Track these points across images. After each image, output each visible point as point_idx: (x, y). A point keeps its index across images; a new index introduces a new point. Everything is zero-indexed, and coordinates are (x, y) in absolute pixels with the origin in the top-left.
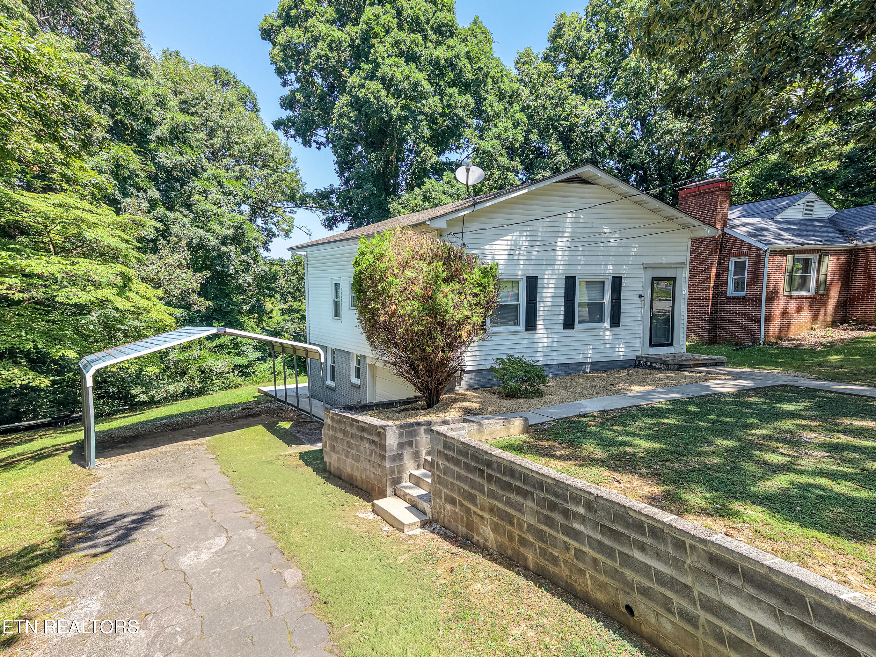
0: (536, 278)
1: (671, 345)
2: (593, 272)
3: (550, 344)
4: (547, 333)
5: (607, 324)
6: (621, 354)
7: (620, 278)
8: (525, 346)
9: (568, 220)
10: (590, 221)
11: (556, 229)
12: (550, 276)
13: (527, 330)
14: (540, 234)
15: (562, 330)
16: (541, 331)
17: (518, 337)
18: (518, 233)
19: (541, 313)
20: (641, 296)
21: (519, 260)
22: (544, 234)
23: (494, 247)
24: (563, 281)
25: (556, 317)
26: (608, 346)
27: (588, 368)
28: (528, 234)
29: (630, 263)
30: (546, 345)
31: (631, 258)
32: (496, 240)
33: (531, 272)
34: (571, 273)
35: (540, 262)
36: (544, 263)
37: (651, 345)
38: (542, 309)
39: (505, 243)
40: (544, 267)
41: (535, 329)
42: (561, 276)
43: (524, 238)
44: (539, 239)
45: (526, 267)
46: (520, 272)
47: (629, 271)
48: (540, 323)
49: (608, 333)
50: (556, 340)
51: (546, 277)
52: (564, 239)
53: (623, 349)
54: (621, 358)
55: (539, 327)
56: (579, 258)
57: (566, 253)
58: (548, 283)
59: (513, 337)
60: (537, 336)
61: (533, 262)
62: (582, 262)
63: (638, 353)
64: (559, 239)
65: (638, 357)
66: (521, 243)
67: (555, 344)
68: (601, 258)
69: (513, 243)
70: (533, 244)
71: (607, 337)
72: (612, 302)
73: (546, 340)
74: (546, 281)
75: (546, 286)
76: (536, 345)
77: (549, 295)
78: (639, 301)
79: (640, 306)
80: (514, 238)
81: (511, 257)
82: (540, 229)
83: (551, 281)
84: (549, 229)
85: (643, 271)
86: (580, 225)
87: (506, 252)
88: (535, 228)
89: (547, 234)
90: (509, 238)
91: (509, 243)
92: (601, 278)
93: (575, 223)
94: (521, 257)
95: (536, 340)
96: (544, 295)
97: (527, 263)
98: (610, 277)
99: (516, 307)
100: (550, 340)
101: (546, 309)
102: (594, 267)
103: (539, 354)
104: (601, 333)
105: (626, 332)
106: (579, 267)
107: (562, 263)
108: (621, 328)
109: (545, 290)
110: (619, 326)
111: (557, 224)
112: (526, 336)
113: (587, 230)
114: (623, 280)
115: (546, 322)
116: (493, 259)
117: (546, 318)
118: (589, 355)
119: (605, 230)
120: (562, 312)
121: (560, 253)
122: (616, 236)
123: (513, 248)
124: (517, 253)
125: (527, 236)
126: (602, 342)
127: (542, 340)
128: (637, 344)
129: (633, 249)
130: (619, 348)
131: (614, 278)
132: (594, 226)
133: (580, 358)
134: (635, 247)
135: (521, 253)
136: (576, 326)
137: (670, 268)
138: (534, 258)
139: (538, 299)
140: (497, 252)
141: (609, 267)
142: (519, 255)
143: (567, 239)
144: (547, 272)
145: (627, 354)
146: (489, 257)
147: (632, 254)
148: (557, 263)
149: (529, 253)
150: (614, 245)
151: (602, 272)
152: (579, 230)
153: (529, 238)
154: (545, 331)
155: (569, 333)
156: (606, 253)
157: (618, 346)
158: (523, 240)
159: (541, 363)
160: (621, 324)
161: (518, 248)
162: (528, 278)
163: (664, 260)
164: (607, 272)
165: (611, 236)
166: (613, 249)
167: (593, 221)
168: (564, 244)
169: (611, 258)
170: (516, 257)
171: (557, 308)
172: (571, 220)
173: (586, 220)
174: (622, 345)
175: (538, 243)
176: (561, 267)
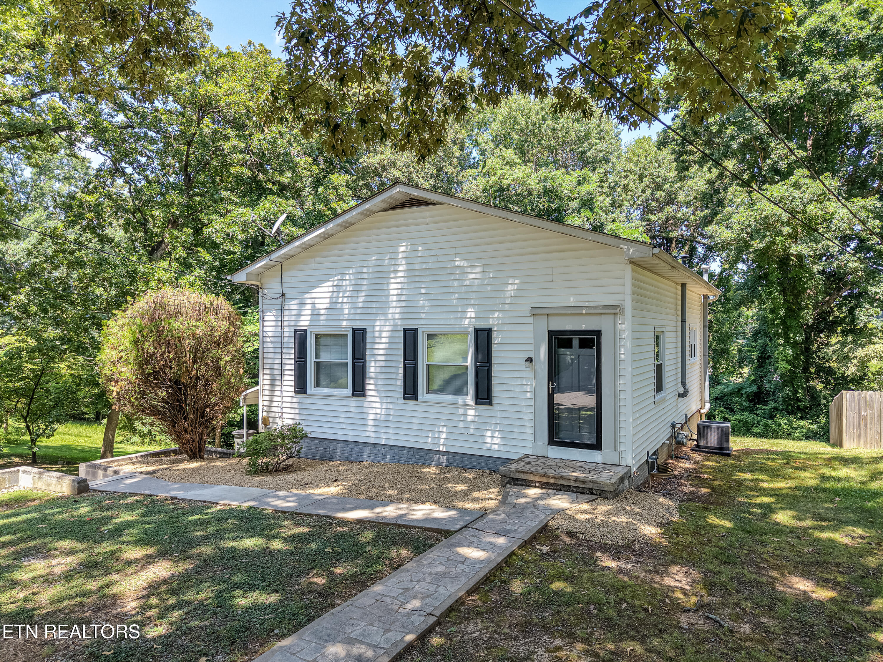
0: (364, 330)
1: (598, 446)
2: (442, 322)
3: (383, 417)
4: (381, 402)
5: (470, 399)
6: (496, 447)
7: (490, 330)
8: (352, 415)
9: (400, 256)
10: (433, 253)
11: (385, 269)
12: (382, 328)
13: (353, 395)
14: (366, 276)
15: (402, 401)
16: (373, 399)
17: (344, 403)
18: (339, 277)
19: (373, 375)
20: (530, 360)
21: (342, 308)
22: (371, 276)
23: (314, 295)
24: (401, 334)
25: (393, 382)
26: (472, 431)
27: (444, 460)
28: (352, 277)
29: (507, 307)
30: (378, 417)
31: (508, 301)
32: (316, 287)
33: (358, 323)
34: (411, 324)
35: (369, 311)
36: (374, 311)
37: (553, 442)
38: (372, 369)
39: (326, 289)
40: (373, 317)
41: (364, 396)
42: (398, 328)
43: (348, 282)
44: (365, 282)
45: (351, 317)
46: (344, 323)
47: (507, 321)
48: (370, 386)
49: (471, 412)
50: (392, 412)
51: (377, 328)
52: (398, 280)
53: (499, 441)
54: (497, 455)
55: (369, 393)
56: (421, 303)
57: (403, 298)
58: (380, 337)
59: (338, 402)
60: (366, 404)
61: (359, 311)
62: (426, 309)
63: (528, 452)
64: (392, 281)
65: (524, 457)
66: (344, 288)
67: (391, 418)
68: (455, 302)
69: (334, 289)
70: (358, 288)
71: (469, 418)
72: (477, 367)
73: (378, 411)
74: (377, 334)
75: (378, 341)
76: (365, 416)
77: (381, 352)
78: (527, 368)
79: (530, 375)
80: (335, 283)
81: (333, 306)
82: (365, 270)
83: (384, 335)
84: (375, 269)
85: (531, 320)
86: (419, 260)
87: (328, 301)
88: (359, 270)
89: (375, 275)
90: (330, 283)
91: (331, 289)
93: (410, 258)
94: (344, 306)
95: (365, 410)
96: (376, 352)
97: (352, 311)
98: (471, 329)
99: (346, 366)
100: (383, 412)
101: (378, 370)
102: (444, 315)
103: (369, 428)
104: (460, 411)
105: (504, 415)
106: (423, 316)
107: (398, 310)
108: (496, 407)
109: (377, 346)
110: (491, 404)
111: (386, 262)
112: (353, 403)
113: (430, 265)
114: (495, 334)
115: (379, 387)
116: (313, 309)
117: (380, 382)
118: (442, 441)
119: (457, 263)
120: (401, 376)
121: (394, 298)
122: (478, 270)
123: (335, 295)
124: (340, 300)
125: (350, 279)
126: (461, 424)
127: (374, 411)
128: (525, 437)
129: (510, 287)
130: (492, 437)
131: (477, 331)
132: (441, 259)
133: (427, 443)
134: (513, 284)
135: (345, 300)
136: (420, 397)
137: (581, 314)
138: (360, 305)
139: (368, 358)
140: (317, 301)
141: (469, 315)
142: (342, 303)
143: (402, 280)
144: (378, 323)
145: (508, 449)
146: (309, 307)
147: (508, 294)
148: (391, 311)
149: (354, 300)
150: (476, 282)
151: (458, 322)
152: (417, 267)
153: (353, 282)
154: (377, 399)
155: (410, 404)
156: (464, 296)
157: (489, 433)
158: (346, 285)
159: (372, 441)
160: (495, 401)
161: (341, 295)
162: (354, 330)
163: (572, 301)
164: (467, 322)
165: (469, 270)
166: (475, 289)
167: (438, 252)
168: (399, 286)
169: (472, 302)
170: (339, 306)
171: (393, 370)
172: (404, 255)
173: (426, 253)
174: (496, 434)
175: (365, 288)
176: (397, 316)
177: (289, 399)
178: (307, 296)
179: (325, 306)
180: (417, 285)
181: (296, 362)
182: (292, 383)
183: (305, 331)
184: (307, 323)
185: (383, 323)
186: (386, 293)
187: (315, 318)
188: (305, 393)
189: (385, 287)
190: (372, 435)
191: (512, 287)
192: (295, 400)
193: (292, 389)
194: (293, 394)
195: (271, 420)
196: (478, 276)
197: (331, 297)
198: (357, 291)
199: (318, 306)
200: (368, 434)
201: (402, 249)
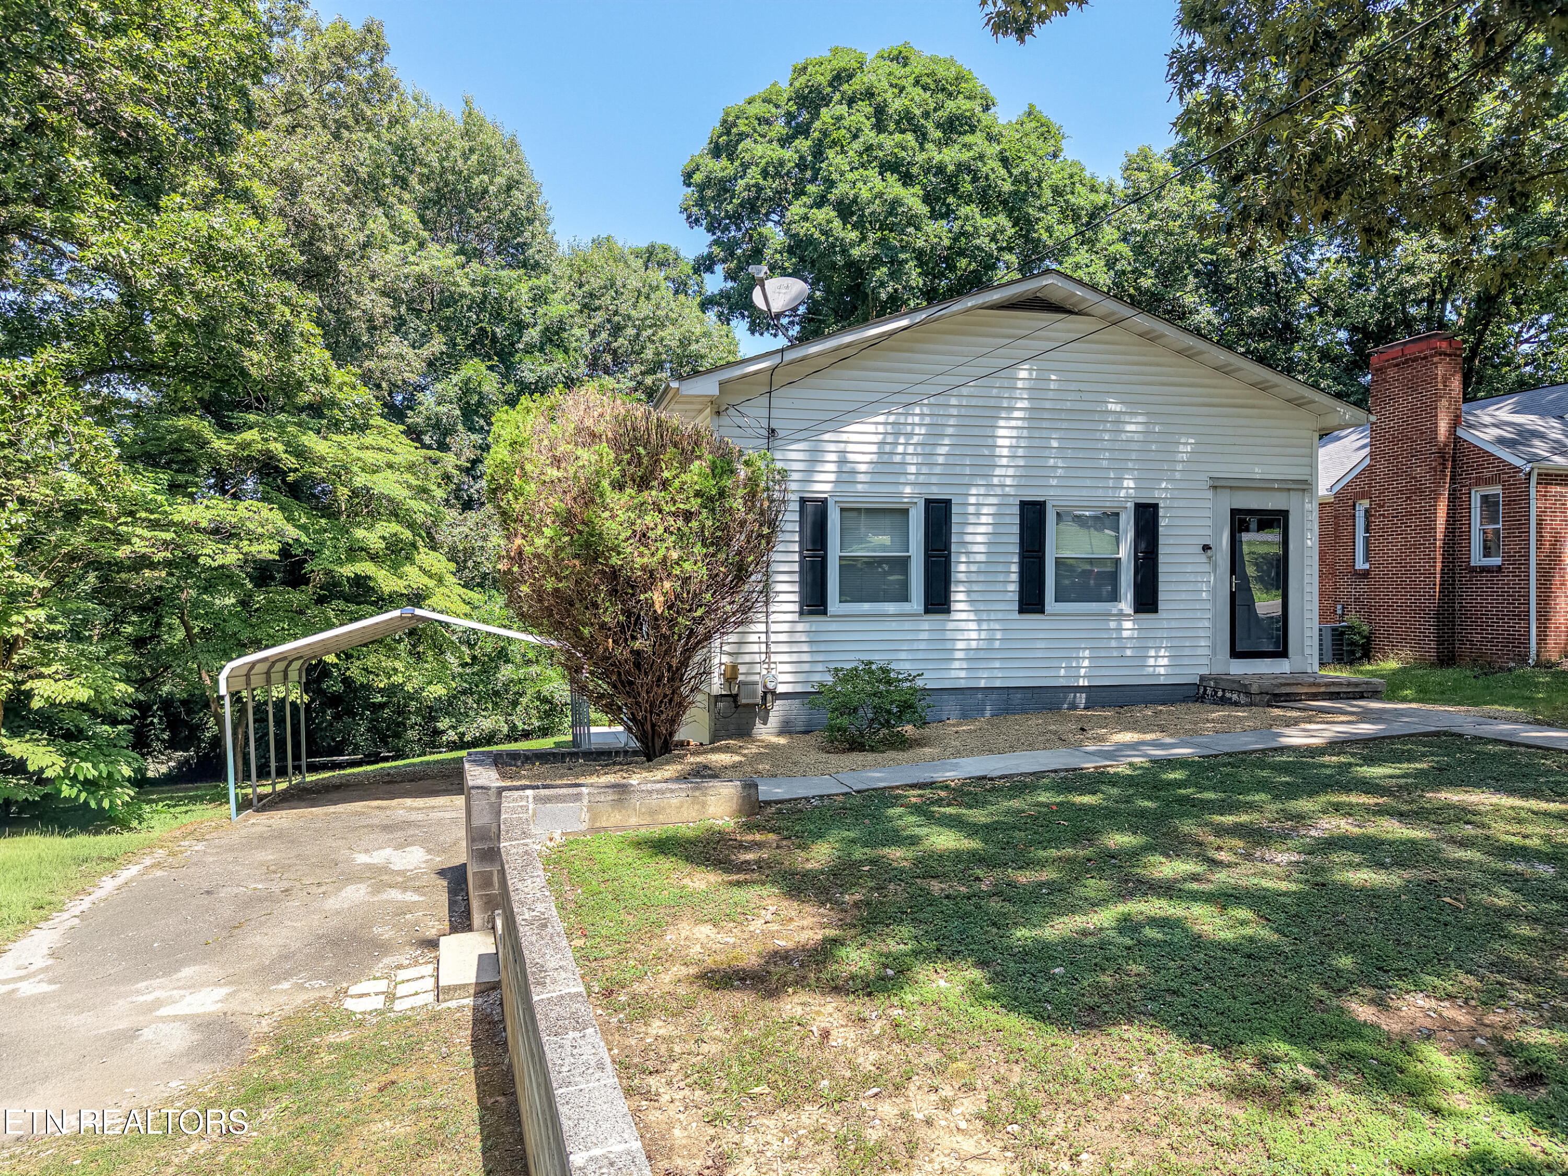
0: (948, 502)
1: (1284, 654)
2: (1084, 492)
3: (982, 644)
4: (979, 621)
5: (1126, 605)
6: (1162, 671)
7: (1155, 507)
8: (923, 646)
9: (1020, 384)
10: (1074, 386)
11: (992, 402)
12: (981, 500)
13: (927, 611)
14: (954, 412)
15: (1016, 616)
16: (964, 616)
17: (907, 626)
18: (900, 409)
19: (962, 577)
20: (1206, 548)
21: (904, 464)
22: (963, 412)
23: (844, 437)
24: (1016, 510)
25: (999, 587)
26: (1129, 653)
27: (1082, 699)
28: (926, 410)
29: (1178, 476)
30: (974, 644)
31: (1180, 467)
32: (851, 423)
33: (935, 489)
34: (1034, 495)
35: (958, 470)
36: (968, 471)
37: (1235, 654)
38: (962, 567)
39: (872, 428)
40: (966, 480)
41: (948, 611)
42: (1011, 500)
43: (917, 420)
44: (952, 421)
45: (921, 479)
46: (908, 490)
47: (1176, 494)
48: (959, 597)
49: (1128, 625)
50: (999, 635)
51: (972, 500)
52: (1013, 423)
53: (1165, 661)
54: (1162, 681)
55: (955, 606)
56: (1051, 462)
57: (1020, 452)
58: (978, 514)
59: (894, 626)
60: (951, 625)
61: (938, 470)
62: (1060, 472)
63: (1205, 671)
64: (1002, 423)
65: (1202, 678)
66: (909, 428)
67: (997, 644)
68: (1105, 464)
69: (889, 429)
70: (936, 430)
71: (1125, 634)
72: (1136, 558)
73: (974, 635)
74: (971, 509)
75: (972, 519)
76: (949, 645)
77: (980, 539)
78: (1203, 558)
79: (1207, 568)
80: (892, 419)
81: (885, 458)
82: (953, 401)
83: (985, 510)
84: (974, 402)
85: (1210, 494)
86: (1051, 395)
87: (874, 448)
88: (942, 401)
89: (971, 412)
90: (881, 419)
91: (881, 429)
92: (1109, 505)
93: (1036, 390)
94: (909, 459)
95: (949, 635)
96: (968, 538)
97: (925, 470)
98: (1130, 505)
99: (903, 564)
100: (983, 635)
101: (973, 568)
102: (1088, 483)
103: (957, 665)
104: (1113, 625)
105: (1174, 624)
106: (1054, 482)
107: (1011, 472)
108: (1162, 614)
109: (970, 529)
110: (1155, 610)
111: (994, 392)
112: (926, 626)
113: (1068, 405)
114: (1161, 512)
115: (975, 596)
116: (842, 462)
117: (975, 587)
118: (1082, 672)
119: (1111, 407)
120: (1015, 577)
121: (1005, 452)
122: (1140, 419)
123: (890, 439)
124: (900, 449)
125: (922, 415)
126: (1114, 644)
127: (966, 635)
128: (1200, 651)
129: (1181, 448)
130: (1156, 657)
131: (1138, 506)
132: (1086, 397)
133: (1060, 676)
134: (1186, 444)
135: (911, 449)
136: (1048, 608)
137: (1273, 489)
138: (941, 460)
139: (954, 548)
140: (850, 447)
141: (1125, 483)
142: (905, 454)
143: (1019, 423)
144: (974, 491)
145: (1178, 671)
146: (833, 457)
147: (1180, 457)
148: (998, 471)
149: (928, 450)
150: (1136, 437)
151: (1110, 493)
152: (1048, 405)
153: (927, 420)
154: (972, 616)
155: (1032, 621)
156: (1117, 455)
157: (1152, 653)
158: (913, 424)
159: (963, 684)
160: (1161, 606)
161: (902, 440)
162: (928, 502)
163: (1258, 472)
164: (1123, 493)
165: (1127, 418)
166: (1135, 446)
167: (1082, 386)
168: (1014, 433)
169: (1130, 465)
170: (898, 459)
171: (1000, 568)
172: (1027, 384)
173: (1065, 386)
174: (1162, 653)
175: (950, 431)
176: (1008, 481)
177: (785, 627)
178: (826, 437)
179: (867, 458)
180: (1045, 434)
181: (803, 557)
182: (795, 598)
183: (824, 501)
184: (828, 487)
185: (982, 491)
186: (990, 441)
187: (845, 477)
188: (825, 613)
189: (988, 432)
190: (963, 674)
191: (1186, 447)
192: (800, 627)
193: (796, 607)
194: (795, 617)
195: (742, 669)
196: (1140, 428)
197: (882, 443)
198: (935, 434)
199: (851, 457)
200: (954, 674)
201: (1023, 374)
